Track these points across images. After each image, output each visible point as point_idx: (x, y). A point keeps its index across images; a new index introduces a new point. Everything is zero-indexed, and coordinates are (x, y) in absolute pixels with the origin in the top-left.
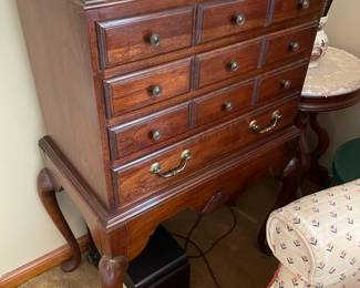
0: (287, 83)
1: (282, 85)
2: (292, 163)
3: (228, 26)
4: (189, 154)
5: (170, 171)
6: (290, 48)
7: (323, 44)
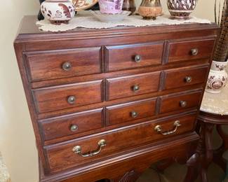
0: (184, 103)
1: (180, 104)
2: (194, 156)
3: (130, 62)
4: (104, 143)
5: (89, 153)
6: (185, 80)
7: (224, 79)
